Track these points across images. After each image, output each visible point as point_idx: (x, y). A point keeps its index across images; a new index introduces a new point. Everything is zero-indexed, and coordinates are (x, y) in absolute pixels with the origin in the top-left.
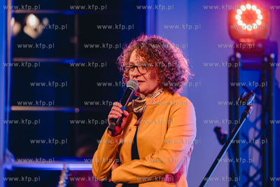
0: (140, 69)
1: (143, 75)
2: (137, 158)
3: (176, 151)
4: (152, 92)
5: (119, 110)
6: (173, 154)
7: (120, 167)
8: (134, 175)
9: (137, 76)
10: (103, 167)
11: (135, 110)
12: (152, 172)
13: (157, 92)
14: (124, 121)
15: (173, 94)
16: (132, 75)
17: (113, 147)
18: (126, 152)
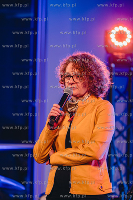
0: (75, 78)
1: (76, 83)
2: (70, 147)
3: (102, 143)
4: (82, 96)
5: (58, 110)
6: (100, 145)
7: (57, 154)
8: (68, 159)
9: (72, 84)
10: (43, 153)
11: (69, 109)
12: (83, 158)
13: (87, 96)
14: (61, 118)
15: (98, 98)
16: (68, 83)
17: (51, 138)
18: (61, 142)
